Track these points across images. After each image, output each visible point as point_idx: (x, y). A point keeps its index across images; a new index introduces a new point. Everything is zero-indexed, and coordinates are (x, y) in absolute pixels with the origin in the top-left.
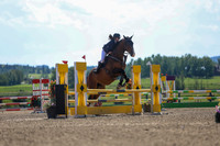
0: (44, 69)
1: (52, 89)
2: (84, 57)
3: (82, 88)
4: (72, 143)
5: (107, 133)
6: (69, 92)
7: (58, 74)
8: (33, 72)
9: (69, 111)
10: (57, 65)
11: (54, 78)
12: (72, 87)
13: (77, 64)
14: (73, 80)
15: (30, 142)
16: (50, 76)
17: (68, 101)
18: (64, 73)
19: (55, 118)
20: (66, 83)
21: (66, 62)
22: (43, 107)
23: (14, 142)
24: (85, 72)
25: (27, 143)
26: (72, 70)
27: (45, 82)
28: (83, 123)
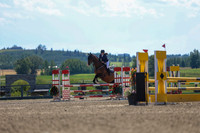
0: (125, 57)
1: (133, 77)
2: (164, 46)
3: (162, 76)
4: (153, 130)
5: (187, 121)
6: (150, 80)
7: (138, 63)
8: (115, 61)
9: (150, 98)
10: (138, 53)
11: (135, 66)
12: (152, 75)
13: (157, 52)
14: (153, 68)
15: (112, 127)
16: (131, 64)
17: (148, 88)
18: (144, 61)
19: (135, 104)
20: (147, 71)
21: (146, 51)
22: (124, 94)
23: (97, 127)
24: (165, 60)
25: (109, 128)
26: (152, 58)
27: (126, 69)
28: (162, 110)
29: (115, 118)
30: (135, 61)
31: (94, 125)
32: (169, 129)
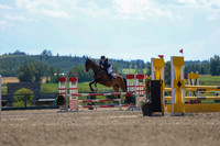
0: (139, 64)
1: (147, 85)
2: (181, 51)
3: (179, 84)
5: (207, 133)
6: (166, 88)
7: (153, 70)
8: (128, 67)
9: (166, 108)
10: (153, 59)
11: (149, 74)
12: (169, 83)
13: (174, 58)
14: (170, 75)
15: (125, 140)
16: (145, 71)
17: (164, 98)
18: (160, 68)
19: (150, 115)
20: (163, 78)
21: (162, 57)
22: (138, 104)
23: (108, 140)
24: (183, 67)
25: (121, 142)
26: (168, 64)
27: (140, 77)
28: (180, 122)
29: (128, 130)
30: (150, 68)
31: (105, 138)
32: (188, 142)
